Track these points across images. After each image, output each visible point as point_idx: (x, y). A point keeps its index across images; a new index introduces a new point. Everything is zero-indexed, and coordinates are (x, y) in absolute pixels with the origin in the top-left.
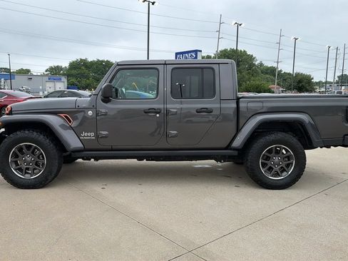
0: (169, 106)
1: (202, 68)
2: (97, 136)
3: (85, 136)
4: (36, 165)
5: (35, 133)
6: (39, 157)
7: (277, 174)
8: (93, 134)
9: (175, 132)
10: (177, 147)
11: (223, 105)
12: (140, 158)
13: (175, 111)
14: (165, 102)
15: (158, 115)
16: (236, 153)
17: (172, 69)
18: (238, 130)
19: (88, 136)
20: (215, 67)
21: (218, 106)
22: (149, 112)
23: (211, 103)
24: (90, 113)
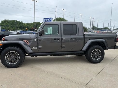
0: (62, 37)
1: (73, 25)
2: (38, 48)
3: (33, 48)
4: (16, 59)
5: (16, 48)
6: (17, 56)
7: (96, 59)
8: (36, 47)
9: (65, 46)
10: (65, 51)
11: (80, 37)
12: (51, 55)
13: (65, 39)
14: (61, 36)
15: (59, 40)
16: (83, 52)
17: (63, 25)
18: (84, 45)
19: (34, 48)
20: (77, 24)
21: (78, 37)
22: (56, 39)
23: (76, 36)
24: (35, 40)
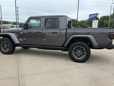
0: (43, 31)
1: (55, 18)
5: (7, 38)
9: (45, 40)
10: (46, 45)
11: (61, 31)
12: (39, 48)
13: (45, 33)
15: (40, 34)
16: (65, 48)
17: (45, 19)
21: (59, 31)
22: (38, 33)
23: (57, 30)
24: (21, 33)
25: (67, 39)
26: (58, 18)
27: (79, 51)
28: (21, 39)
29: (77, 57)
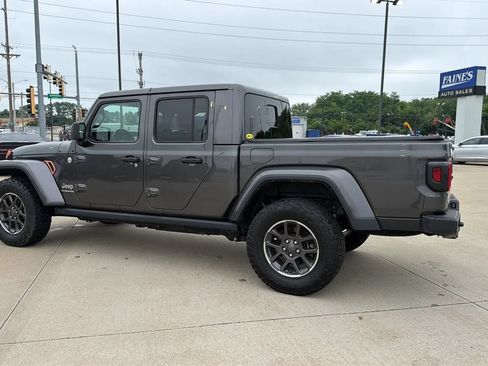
1: (194, 98)
8: (72, 187)
9: (156, 190)
11: (216, 153)
13: (155, 159)
14: (145, 147)
15: (136, 165)
16: (234, 227)
17: (158, 102)
19: (67, 189)
21: (210, 153)
22: (127, 161)
23: (200, 149)
24: (70, 159)
25: (241, 187)
26: (206, 98)
27: (292, 242)
28: (69, 186)
29: (284, 271)
